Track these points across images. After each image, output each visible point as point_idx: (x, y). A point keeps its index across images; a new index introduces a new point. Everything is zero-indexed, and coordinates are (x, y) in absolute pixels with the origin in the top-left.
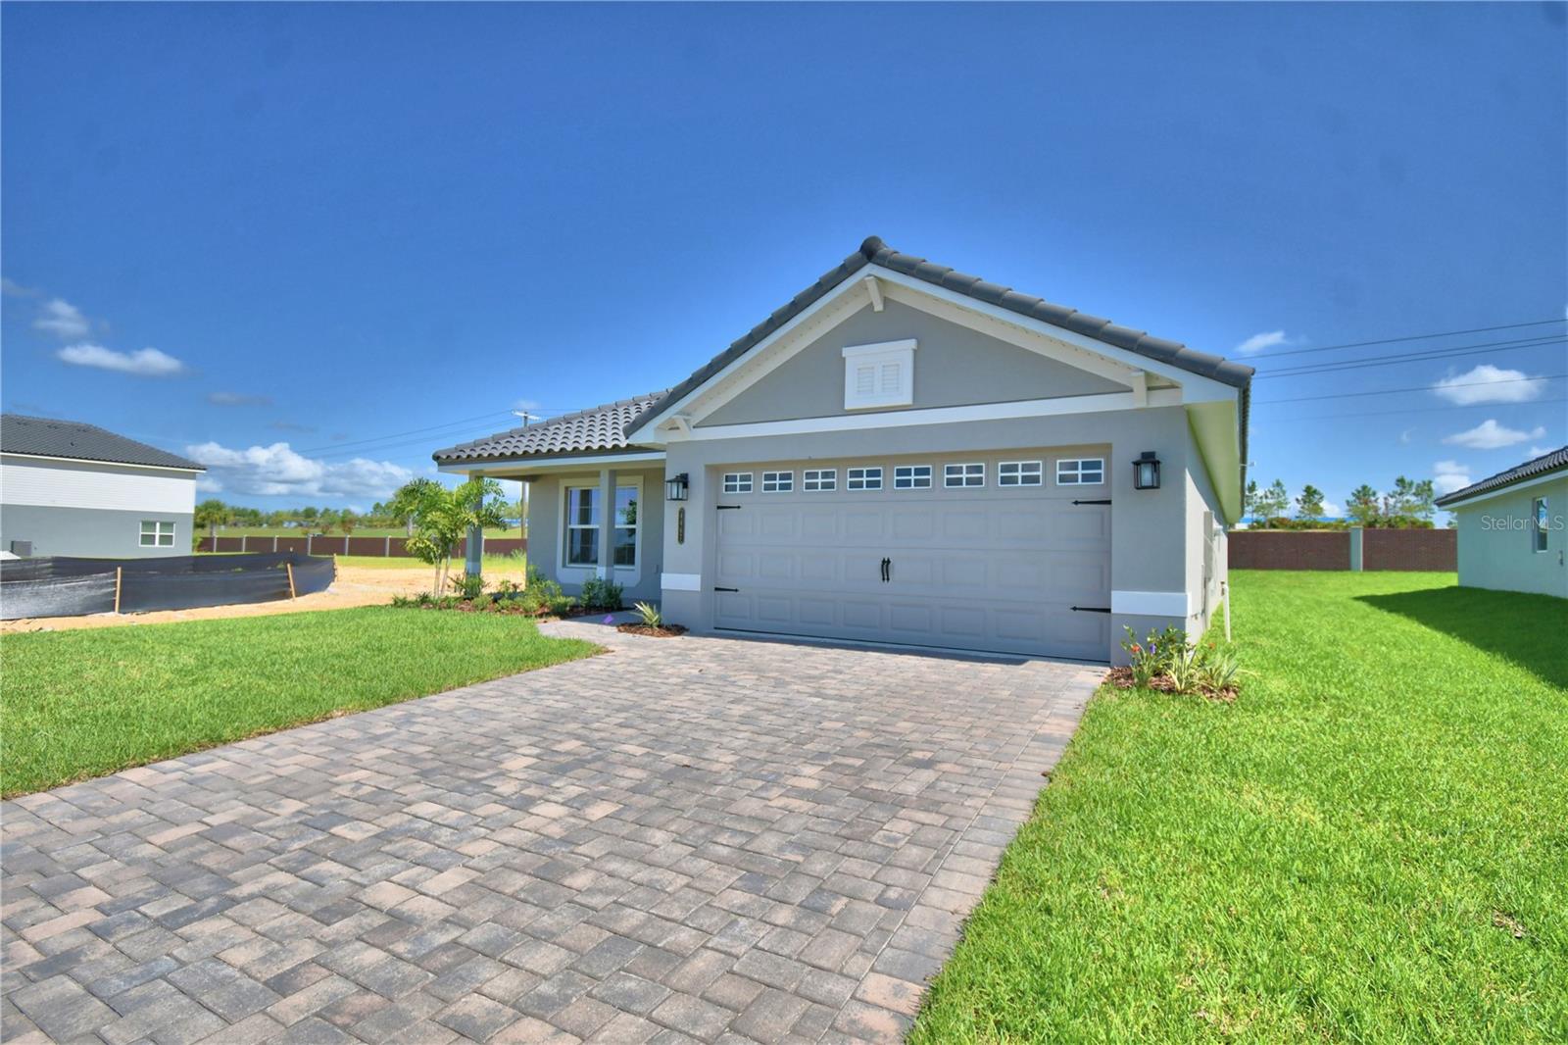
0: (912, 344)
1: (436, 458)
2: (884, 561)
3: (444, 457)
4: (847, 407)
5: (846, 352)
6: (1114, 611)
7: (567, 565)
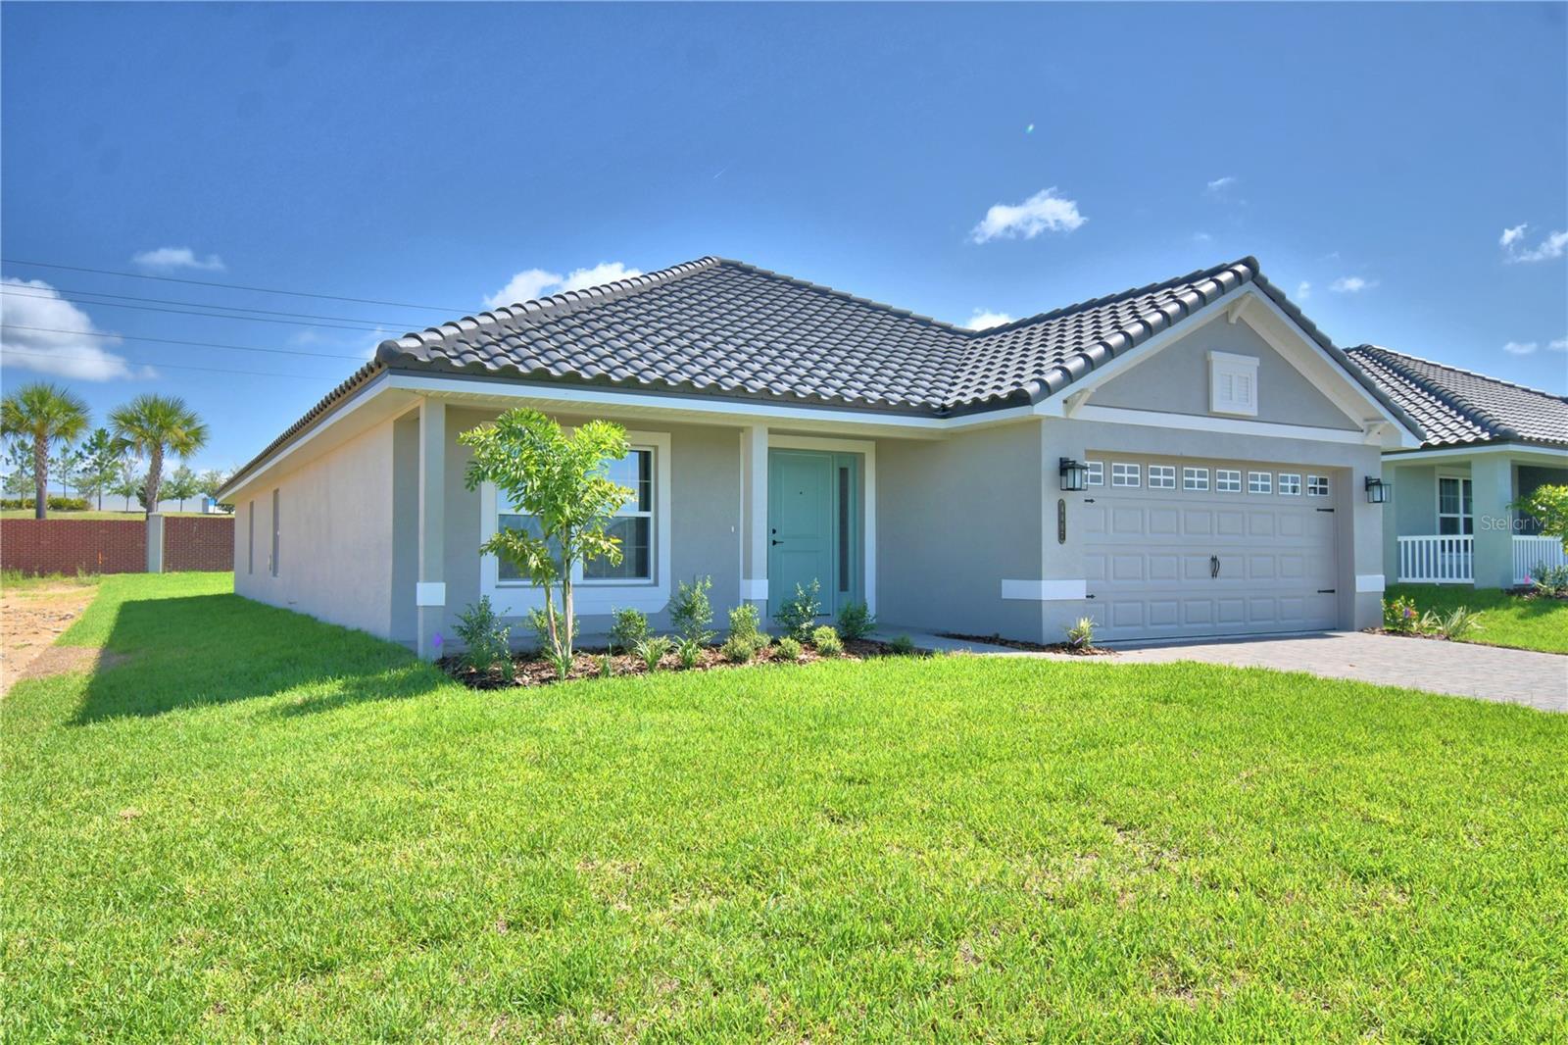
0: (1256, 361)
2: (1213, 560)
4: (1213, 408)
5: (1215, 356)
6: (1358, 590)
7: (499, 583)
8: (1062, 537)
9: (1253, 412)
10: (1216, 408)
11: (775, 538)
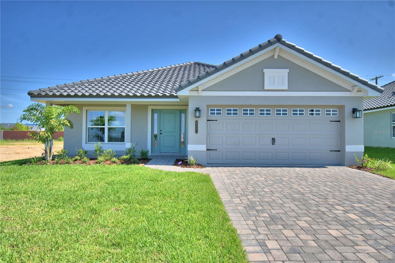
0: (288, 70)
2: (273, 139)
3: (36, 94)
4: (265, 88)
5: (265, 70)
6: (346, 151)
7: (87, 142)
8: (197, 132)
9: (286, 88)
10: (266, 88)
11: (161, 132)
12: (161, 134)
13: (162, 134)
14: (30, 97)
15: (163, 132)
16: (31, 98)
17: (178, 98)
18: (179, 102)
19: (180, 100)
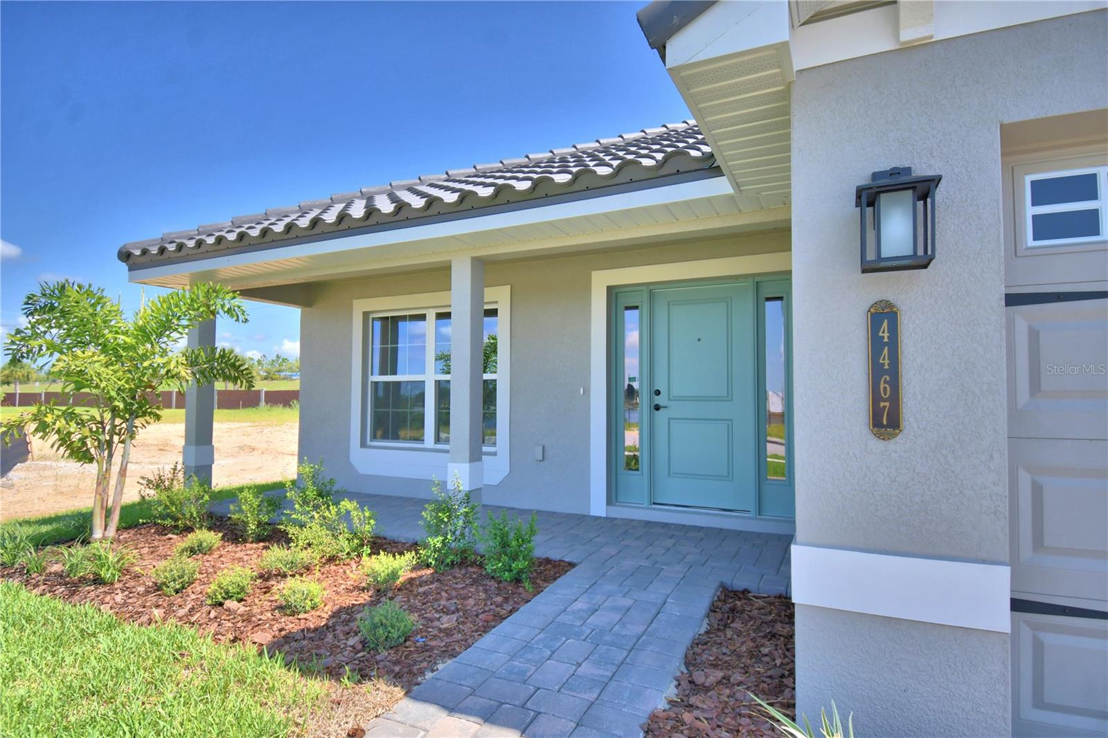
1: (125, 256)
3: (138, 252)
7: (369, 443)
8: (888, 419)
11: (659, 400)
12: (657, 408)
13: (662, 410)
14: (127, 268)
15: (669, 400)
16: (130, 270)
17: (724, 175)
18: (730, 198)
19: (737, 185)
